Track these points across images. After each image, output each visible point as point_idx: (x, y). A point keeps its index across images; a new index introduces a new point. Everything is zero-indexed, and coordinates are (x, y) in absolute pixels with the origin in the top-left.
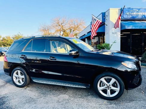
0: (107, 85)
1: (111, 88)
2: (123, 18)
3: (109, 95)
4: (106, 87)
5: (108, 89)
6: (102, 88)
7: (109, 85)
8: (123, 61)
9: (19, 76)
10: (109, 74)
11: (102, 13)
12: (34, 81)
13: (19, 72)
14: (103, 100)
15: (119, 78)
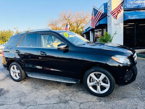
0: (96, 81)
1: (101, 84)
2: (125, 8)
3: (99, 91)
4: (96, 83)
5: (98, 85)
6: (92, 84)
7: (98, 81)
8: (114, 55)
9: (15, 71)
10: (98, 69)
11: (104, 4)
12: (29, 75)
13: (15, 66)
14: (93, 96)
15: (109, 73)
